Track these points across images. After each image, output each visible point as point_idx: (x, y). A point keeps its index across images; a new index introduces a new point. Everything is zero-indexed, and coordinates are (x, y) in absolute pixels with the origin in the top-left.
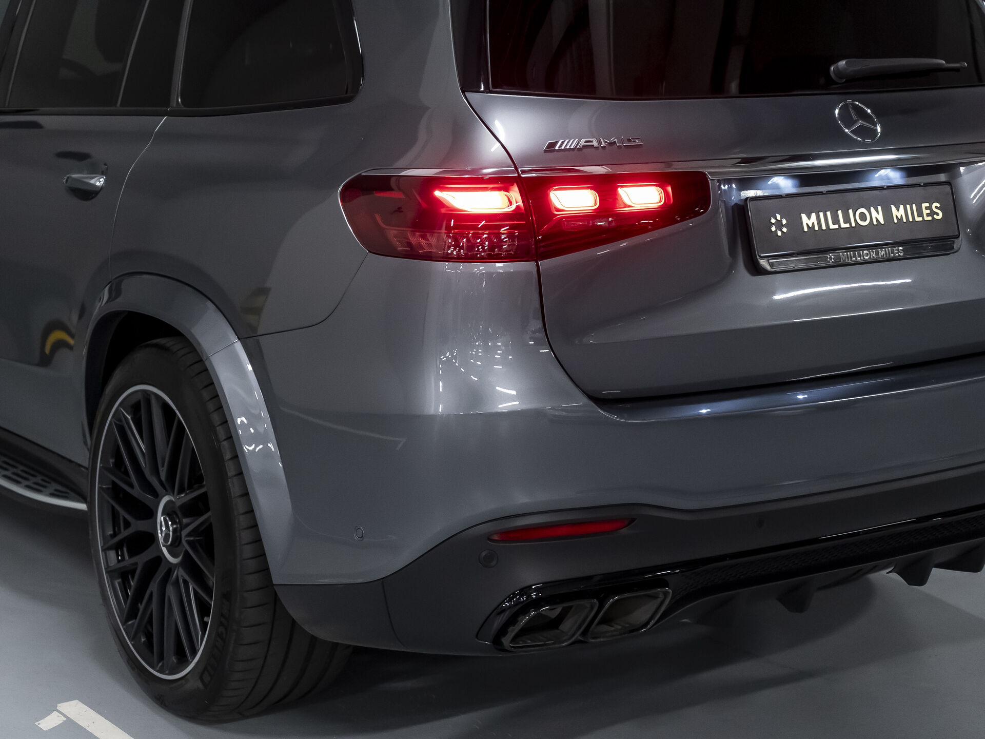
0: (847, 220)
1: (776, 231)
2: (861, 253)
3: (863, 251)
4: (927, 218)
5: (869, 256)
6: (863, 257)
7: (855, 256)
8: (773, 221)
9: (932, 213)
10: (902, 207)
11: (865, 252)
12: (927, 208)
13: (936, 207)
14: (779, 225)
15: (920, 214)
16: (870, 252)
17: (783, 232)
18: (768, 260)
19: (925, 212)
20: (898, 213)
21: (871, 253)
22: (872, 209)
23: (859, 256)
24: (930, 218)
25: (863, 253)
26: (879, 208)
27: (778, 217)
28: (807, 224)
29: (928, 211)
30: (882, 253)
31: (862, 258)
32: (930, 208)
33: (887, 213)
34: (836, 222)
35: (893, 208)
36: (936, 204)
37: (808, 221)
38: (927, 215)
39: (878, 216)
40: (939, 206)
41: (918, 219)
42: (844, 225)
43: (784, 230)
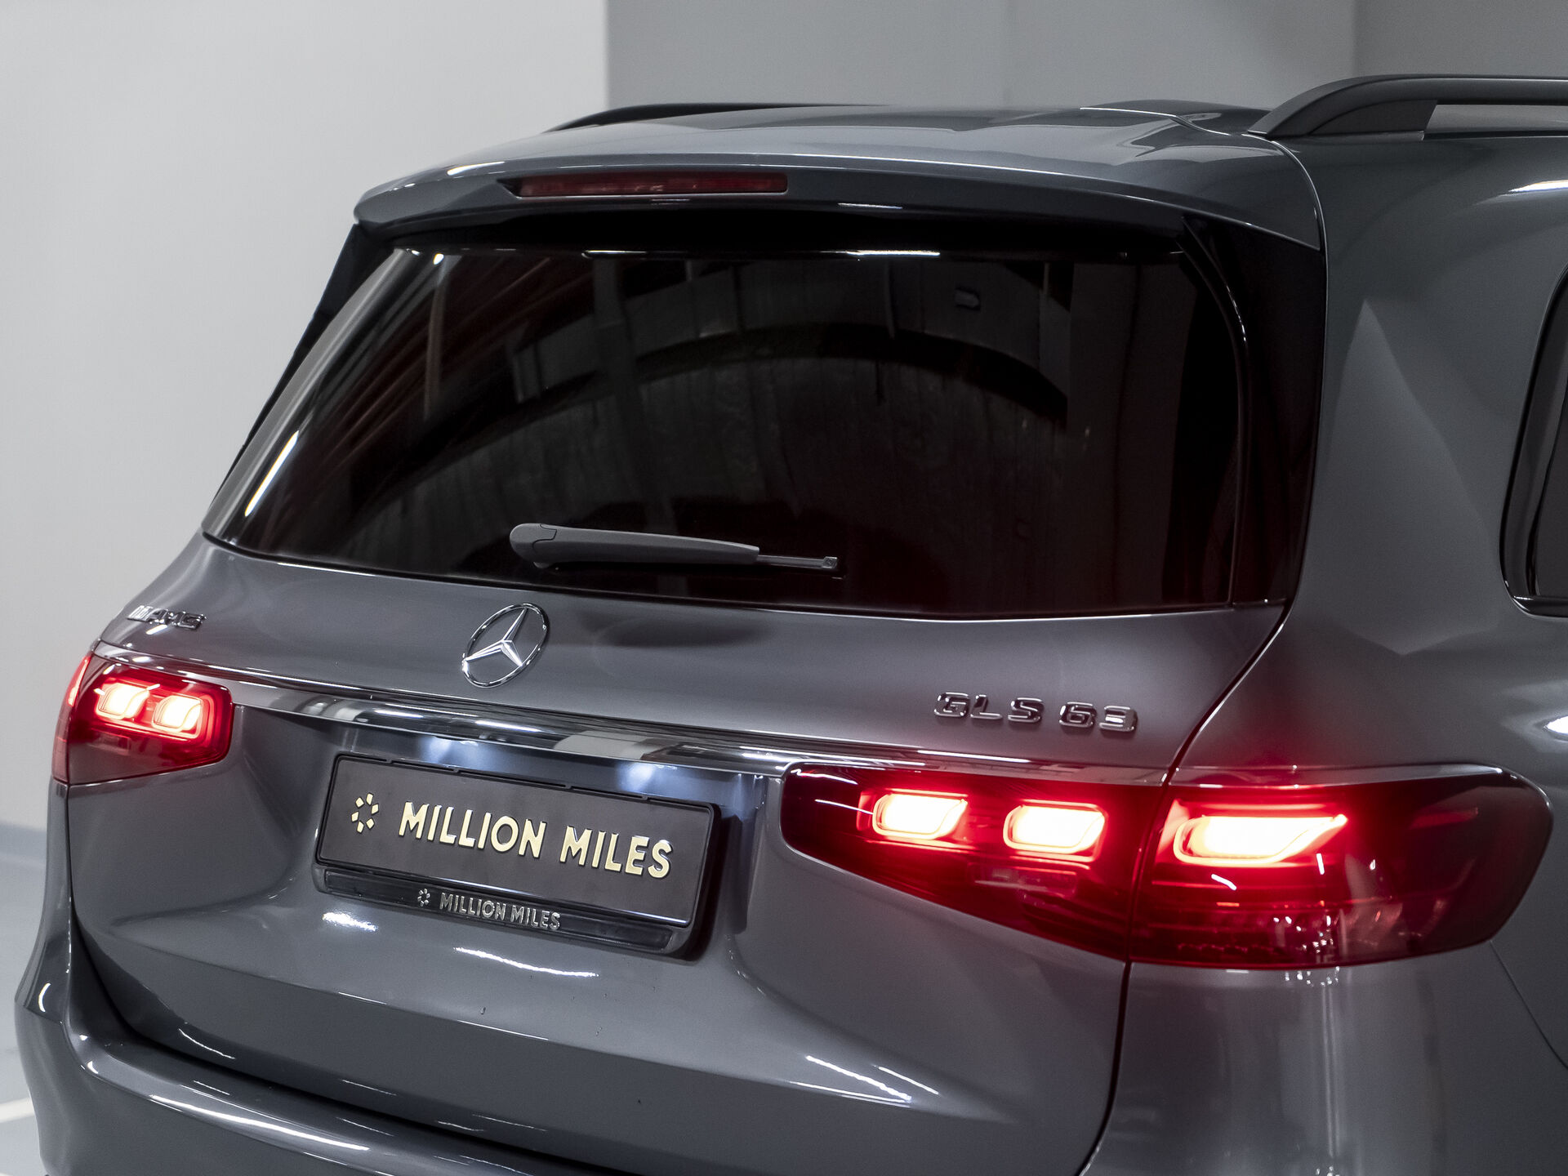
0: (474, 832)
1: (357, 822)
2: (480, 904)
3: (485, 899)
4: (632, 869)
5: (491, 913)
6: (481, 911)
7: (466, 906)
8: (360, 802)
9: (648, 860)
10: (587, 834)
11: (489, 902)
12: (639, 848)
13: (661, 852)
14: (365, 811)
15: (621, 855)
16: (495, 905)
17: (366, 826)
18: (326, 870)
19: (634, 854)
20: (575, 842)
21: (498, 908)
22: (528, 824)
23: (475, 907)
24: (638, 871)
25: (482, 903)
26: (542, 826)
27: (370, 798)
28: (408, 822)
29: (641, 856)
30: (518, 913)
31: (478, 913)
32: (648, 849)
33: (553, 839)
34: (455, 828)
35: (570, 832)
36: (664, 845)
37: (412, 817)
38: (636, 862)
39: (533, 839)
40: (668, 849)
41: (612, 865)
42: (468, 842)
43: (370, 823)
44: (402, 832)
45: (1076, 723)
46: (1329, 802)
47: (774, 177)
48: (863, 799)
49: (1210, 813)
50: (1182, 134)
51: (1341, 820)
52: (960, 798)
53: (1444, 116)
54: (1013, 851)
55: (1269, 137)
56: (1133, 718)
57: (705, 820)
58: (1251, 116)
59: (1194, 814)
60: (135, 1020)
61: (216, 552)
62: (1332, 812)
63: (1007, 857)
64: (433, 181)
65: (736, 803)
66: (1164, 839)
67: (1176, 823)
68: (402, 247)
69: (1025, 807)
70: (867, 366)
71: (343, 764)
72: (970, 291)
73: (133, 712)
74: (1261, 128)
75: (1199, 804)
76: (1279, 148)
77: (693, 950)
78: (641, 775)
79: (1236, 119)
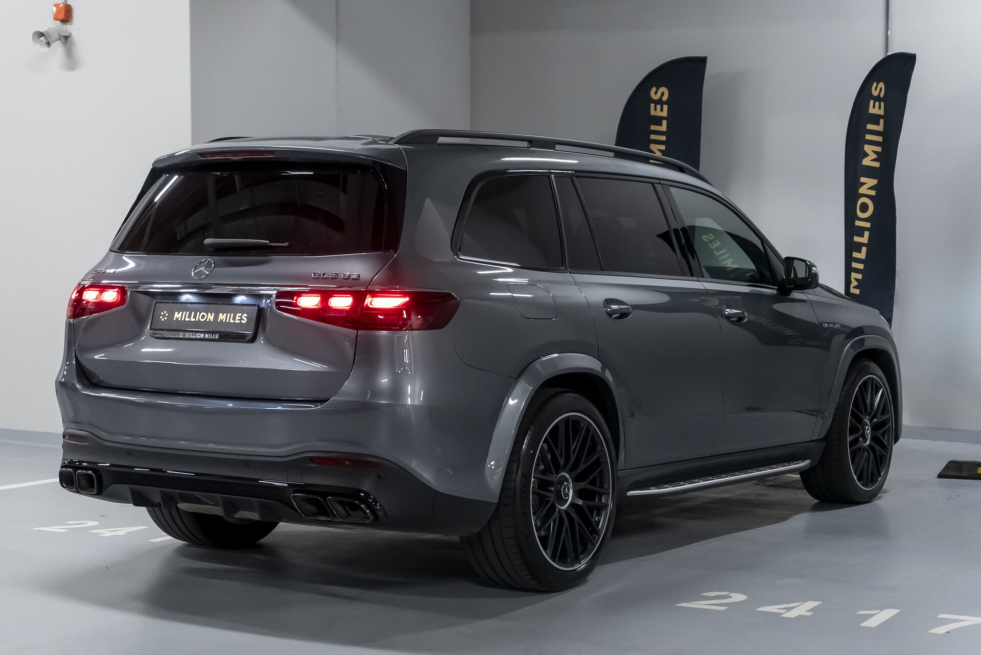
0: (195, 317)
1: (162, 318)
3: (198, 333)
4: (237, 321)
6: (197, 336)
7: (193, 336)
8: (162, 314)
9: (241, 319)
10: (225, 315)
14: (164, 315)
15: (234, 318)
16: (200, 335)
18: (153, 332)
19: (238, 318)
20: (222, 317)
21: (202, 335)
22: (209, 314)
23: (195, 336)
24: (239, 322)
26: (213, 314)
27: (165, 312)
28: (176, 317)
30: (207, 336)
32: (241, 316)
33: (216, 317)
34: (189, 317)
35: (221, 314)
36: (245, 315)
37: (177, 315)
38: (238, 320)
39: (211, 317)
40: (246, 316)
41: (232, 321)
42: (193, 319)
43: (166, 318)
44: (175, 319)
45: (346, 277)
46: (404, 294)
47: (272, 152)
48: (295, 298)
49: (377, 297)
50: (374, 142)
51: (407, 299)
52: (318, 296)
53: (441, 140)
54: (331, 307)
55: (395, 143)
56: (359, 276)
57: (256, 308)
58: (392, 138)
59: (373, 297)
60: (93, 381)
61: (114, 255)
62: (404, 297)
63: (331, 309)
64: (172, 156)
65: (264, 303)
66: (365, 303)
67: (368, 300)
68: (165, 174)
69: (334, 298)
70: (292, 218)
71: (157, 305)
72: (320, 190)
73: (95, 297)
74: (392, 142)
75: (374, 294)
76: (397, 146)
77: (253, 339)
78: (240, 299)
79: (387, 140)
